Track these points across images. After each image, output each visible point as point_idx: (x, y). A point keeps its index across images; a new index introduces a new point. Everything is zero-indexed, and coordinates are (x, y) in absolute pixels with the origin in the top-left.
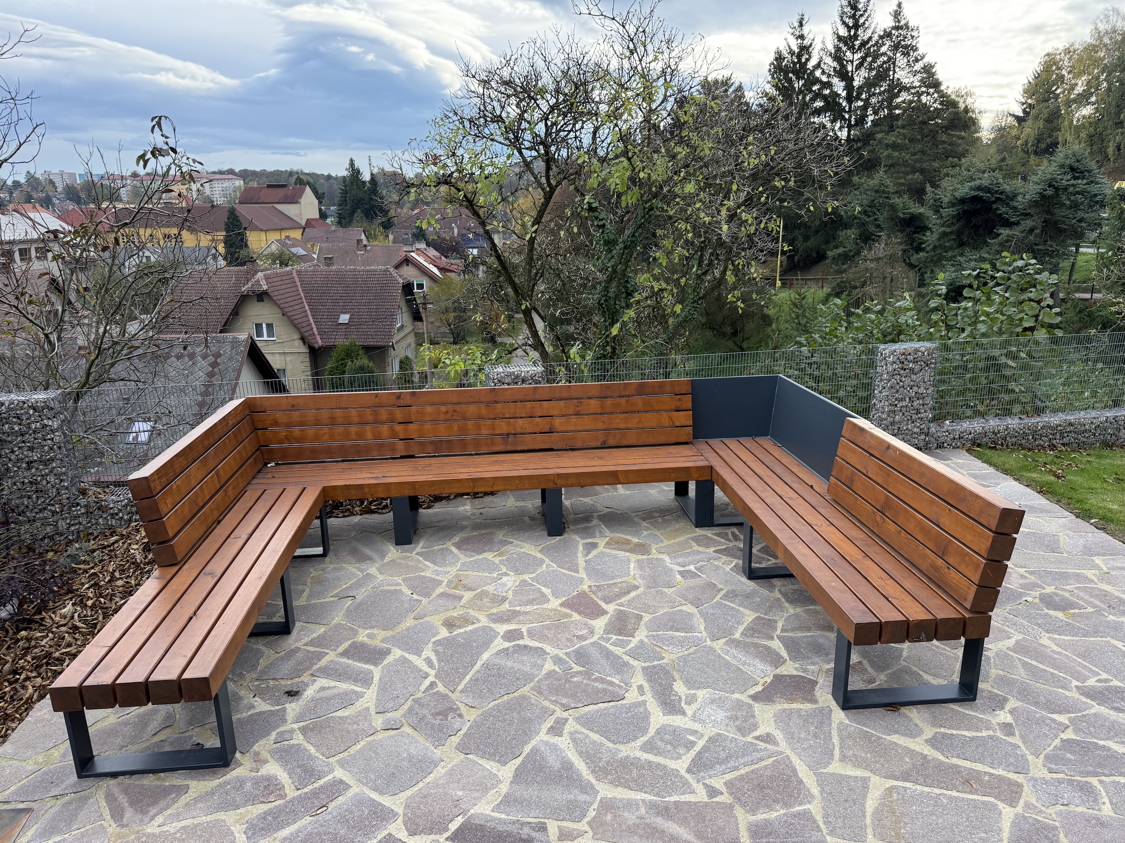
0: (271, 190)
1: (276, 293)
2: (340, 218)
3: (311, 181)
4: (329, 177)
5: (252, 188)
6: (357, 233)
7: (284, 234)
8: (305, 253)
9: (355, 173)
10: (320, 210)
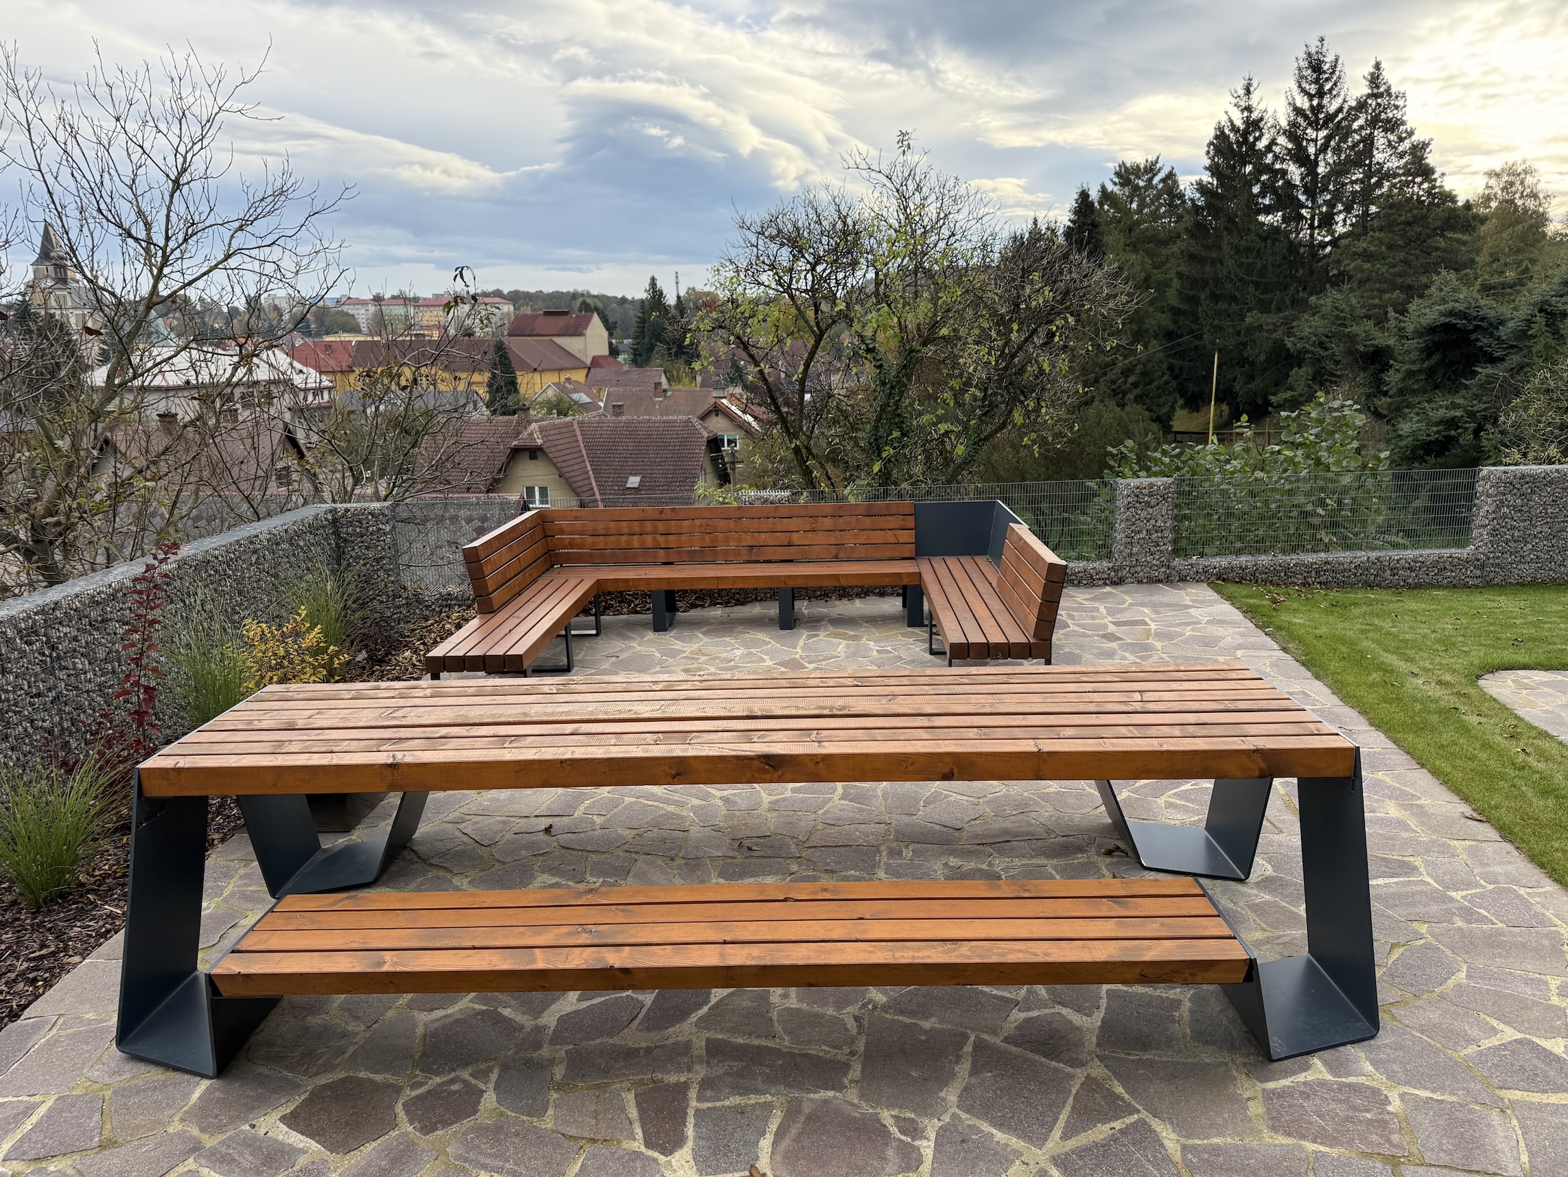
0: (550, 319)
1: (553, 449)
2: (635, 355)
3: (600, 305)
4: (623, 300)
5: (525, 316)
6: (656, 374)
7: (564, 376)
8: (589, 400)
9: (656, 295)
10: (610, 344)
